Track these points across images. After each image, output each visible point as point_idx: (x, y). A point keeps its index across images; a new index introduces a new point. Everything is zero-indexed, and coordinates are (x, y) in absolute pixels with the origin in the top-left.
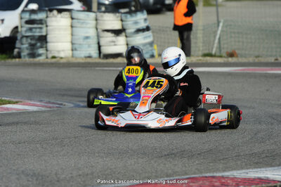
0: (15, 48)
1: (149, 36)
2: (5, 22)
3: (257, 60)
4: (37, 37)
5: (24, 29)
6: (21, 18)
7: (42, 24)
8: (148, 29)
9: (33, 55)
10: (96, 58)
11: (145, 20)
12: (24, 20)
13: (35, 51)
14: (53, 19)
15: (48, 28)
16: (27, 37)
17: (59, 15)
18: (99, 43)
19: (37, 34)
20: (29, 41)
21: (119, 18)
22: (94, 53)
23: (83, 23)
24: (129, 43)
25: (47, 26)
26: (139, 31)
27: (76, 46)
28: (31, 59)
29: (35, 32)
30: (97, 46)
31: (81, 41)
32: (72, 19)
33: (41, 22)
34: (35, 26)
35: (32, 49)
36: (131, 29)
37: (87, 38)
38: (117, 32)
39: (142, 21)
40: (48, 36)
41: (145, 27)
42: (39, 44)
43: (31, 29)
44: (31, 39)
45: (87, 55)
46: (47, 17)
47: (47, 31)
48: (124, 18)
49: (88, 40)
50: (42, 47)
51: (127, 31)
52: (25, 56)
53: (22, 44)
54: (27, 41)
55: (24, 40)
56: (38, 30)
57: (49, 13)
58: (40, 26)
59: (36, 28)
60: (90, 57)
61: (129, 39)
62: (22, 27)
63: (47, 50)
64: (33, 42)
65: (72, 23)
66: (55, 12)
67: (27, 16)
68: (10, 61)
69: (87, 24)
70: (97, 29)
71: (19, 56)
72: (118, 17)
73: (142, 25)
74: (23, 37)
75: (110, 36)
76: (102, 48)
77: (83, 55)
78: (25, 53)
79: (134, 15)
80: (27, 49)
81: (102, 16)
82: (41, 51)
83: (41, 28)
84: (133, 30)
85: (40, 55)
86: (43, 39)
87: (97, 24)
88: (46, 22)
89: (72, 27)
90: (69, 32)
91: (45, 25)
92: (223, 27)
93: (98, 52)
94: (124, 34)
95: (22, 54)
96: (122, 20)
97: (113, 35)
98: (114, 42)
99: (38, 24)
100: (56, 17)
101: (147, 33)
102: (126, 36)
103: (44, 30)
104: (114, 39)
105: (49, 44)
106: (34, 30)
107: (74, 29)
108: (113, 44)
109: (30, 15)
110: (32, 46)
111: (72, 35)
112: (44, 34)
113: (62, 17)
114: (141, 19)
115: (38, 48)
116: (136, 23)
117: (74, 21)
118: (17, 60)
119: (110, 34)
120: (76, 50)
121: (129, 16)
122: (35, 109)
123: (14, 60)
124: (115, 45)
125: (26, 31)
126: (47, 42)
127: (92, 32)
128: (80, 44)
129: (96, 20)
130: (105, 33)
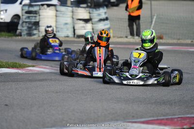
0: (17, 29)
1: (108, 24)
2: (8, 11)
3: (179, 42)
4: (32, 23)
5: (24, 17)
6: (22, 10)
7: (36, 14)
8: (107, 19)
9: (30, 34)
10: (71, 38)
11: (105, 13)
12: (24, 11)
13: (31, 32)
14: (44, 11)
15: (41, 17)
16: (26, 22)
17: (48, 9)
18: (74, 28)
19: (33, 21)
20: (28, 25)
21: (88, 12)
22: (71, 34)
23: (64, 14)
24: (94, 28)
25: (39, 15)
26: (101, 20)
27: (59, 29)
28: (29, 37)
29: (31, 19)
30: (72, 29)
31: (62, 26)
32: (57, 11)
33: (36, 12)
34: (32, 15)
35: (29, 31)
36: (95, 19)
37: (66, 24)
38: (86, 21)
39: (103, 14)
40: (40, 22)
41: (105, 18)
42: (34, 27)
43: (29, 17)
44: (29, 24)
45: (66, 35)
46: (40, 9)
47: (39, 19)
48: (91, 12)
49: (67, 26)
50: (36, 29)
51: (93, 20)
52: (24, 35)
53: (23, 27)
54: (26, 25)
55: (24, 24)
56: (34, 18)
57: (41, 6)
58: (35, 15)
59: (32, 16)
60: (68, 37)
61: (94, 25)
62: (23, 15)
63: (39, 31)
64: (30, 26)
65: (56, 14)
66: (45, 6)
67: (26, 9)
68: (14, 38)
69: (67, 14)
70: (73, 18)
71: (20, 35)
72: (87, 10)
73: (103, 16)
74: (23, 22)
75: (82, 23)
76: (76, 31)
77: (63, 36)
78: (24, 33)
79: (98, 9)
80: (26, 30)
81: (77, 10)
82: (35, 32)
83: (35, 17)
84: (97, 20)
85: (34, 35)
86: (37, 24)
87: (73, 15)
88: (39, 13)
89: (56, 16)
90: (54, 20)
91: (38, 15)
92: (156, 19)
93: (73, 33)
94: (90, 22)
95: (23, 34)
96: (90, 13)
97: (84, 22)
98: (84, 27)
99: (34, 14)
100: (46, 9)
101: (106, 22)
102: (92, 24)
103: (38, 18)
104: (84, 25)
105: (40, 28)
106: (31, 18)
107: (58, 18)
108: (83, 28)
109: (29, 8)
110: (30, 29)
111: (56, 22)
112: (37, 20)
113: (50, 10)
114: (102, 12)
115: (33, 30)
116: (99, 15)
117: (58, 12)
118: (20, 37)
119: (81, 22)
120: (58, 32)
121: (94, 10)
122: (48, 71)
123: (17, 37)
124: (85, 29)
125: (26, 19)
126: (39, 26)
127: (69, 20)
128: (61, 28)
129: (73, 12)
130: (79, 21)
